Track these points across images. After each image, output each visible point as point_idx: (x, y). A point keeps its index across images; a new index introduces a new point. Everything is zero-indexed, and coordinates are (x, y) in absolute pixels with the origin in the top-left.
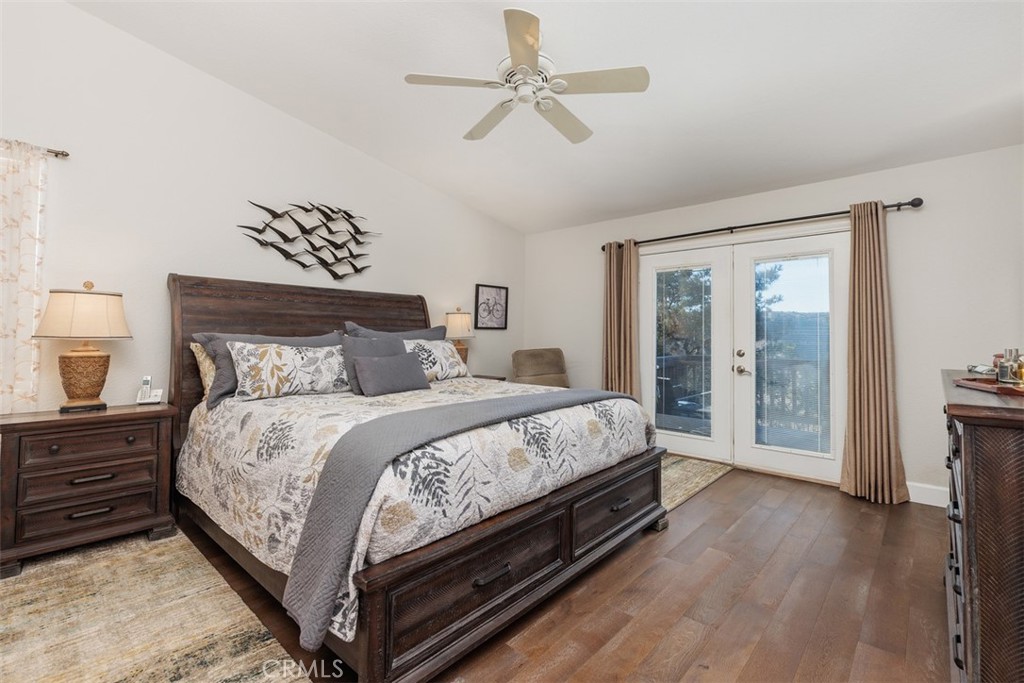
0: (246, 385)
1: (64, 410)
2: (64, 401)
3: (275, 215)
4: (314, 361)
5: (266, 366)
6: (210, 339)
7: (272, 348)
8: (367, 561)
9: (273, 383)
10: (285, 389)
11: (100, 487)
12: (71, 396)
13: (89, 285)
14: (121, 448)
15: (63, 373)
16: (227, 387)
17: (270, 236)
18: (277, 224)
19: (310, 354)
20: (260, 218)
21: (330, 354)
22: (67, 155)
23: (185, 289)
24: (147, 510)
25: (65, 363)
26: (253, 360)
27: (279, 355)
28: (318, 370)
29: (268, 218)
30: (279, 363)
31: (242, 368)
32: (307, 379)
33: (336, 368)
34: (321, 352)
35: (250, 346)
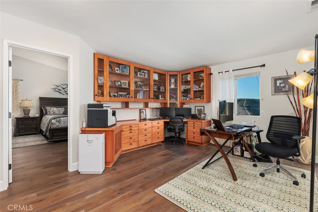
0: (48, 113)
1: (24, 117)
2: (24, 115)
3: (58, 86)
4: (60, 110)
5: (51, 111)
6: (44, 107)
7: (53, 108)
8: (50, 128)
9: (52, 113)
10: (54, 114)
11: (29, 127)
12: (25, 115)
13: (27, 99)
14: (31, 122)
15: (24, 112)
16: (46, 114)
17: (57, 90)
18: (58, 88)
19: (59, 109)
20: (55, 87)
21: (63, 109)
22: (23, 80)
23: (41, 99)
24: (36, 131)
25: (24, 110)
26: (49, 110)
27: (54, 109)
28: (60, 111)
29: (57, 87)
30: (53, 110)
31: (48, 111)
32: (58, 113)
33: (63, 111)
34: (61, 109)
35: (49, 108)
